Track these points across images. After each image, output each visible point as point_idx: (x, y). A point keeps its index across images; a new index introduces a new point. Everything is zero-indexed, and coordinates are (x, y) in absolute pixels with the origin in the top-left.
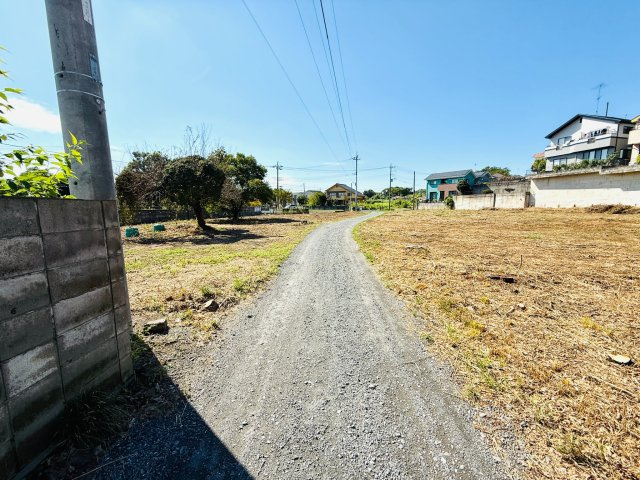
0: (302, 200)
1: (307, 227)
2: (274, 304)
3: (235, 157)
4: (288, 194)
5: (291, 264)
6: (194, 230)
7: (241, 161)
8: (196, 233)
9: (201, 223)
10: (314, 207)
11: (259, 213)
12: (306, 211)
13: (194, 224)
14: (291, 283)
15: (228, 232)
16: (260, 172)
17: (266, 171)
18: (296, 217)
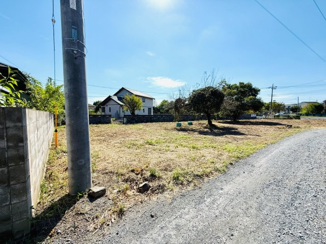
0: (295, 109)
1: (290, 130)
2: (186, 210)
3: (238, 85)
4: (281, 105)
5: (246, 164)
6: (205, 125)
7: (242, 87)
8: (205, 128)
9: (210, 123)
10: (307, 114)
11: (255, 118)
12: (298, 118)
13: (206, 122)
14: (227, 188)
15: (224, 129)
16: (255, 92)
17: (259, 91)
18: (285, 122)
